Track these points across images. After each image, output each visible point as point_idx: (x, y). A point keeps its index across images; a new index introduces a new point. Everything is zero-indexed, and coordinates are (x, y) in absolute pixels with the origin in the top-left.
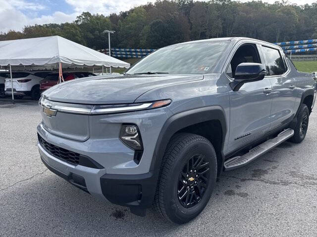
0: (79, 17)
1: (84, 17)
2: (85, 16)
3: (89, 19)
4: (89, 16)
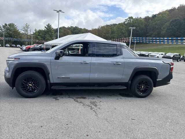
0: (126, 20)
2: (129, 19)
3: (132, 20)
4: (132, 19)
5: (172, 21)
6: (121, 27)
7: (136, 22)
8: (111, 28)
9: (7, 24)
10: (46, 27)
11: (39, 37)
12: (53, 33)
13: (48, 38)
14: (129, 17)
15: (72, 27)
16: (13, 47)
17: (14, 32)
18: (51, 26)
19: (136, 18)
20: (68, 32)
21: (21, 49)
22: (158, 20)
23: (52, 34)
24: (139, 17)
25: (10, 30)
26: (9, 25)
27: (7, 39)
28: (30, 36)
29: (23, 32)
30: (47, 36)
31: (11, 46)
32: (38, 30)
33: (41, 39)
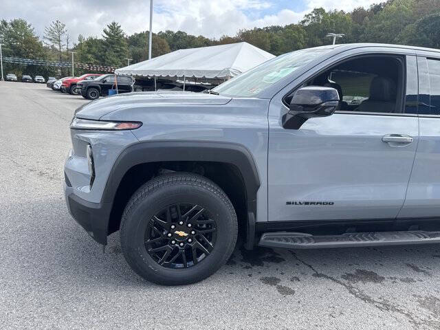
0: (306, 16)
1: (314, 15)
2: (316, 14)
3: (321, 17)
4: (322, 14)
5: (424, 22)
6: (295, 34)
7: (331, 23)
8: (270, 37)
9: (8, 21)
10: (108, 30)
11: (89, 56)
12: (123, 46)
13: (112, 59)
14: (315, 9)
15: (169, 32)
16: (25, 81)
17: (26, 42)
18: (121, 28)
19: (330, 12)
20: (163, 44)
21: (51, 86)
22: (387, 19)
23: (122, 50)
24: (339, 10)
25: (16, 38)
26: (12, 24)
27: (10, 60)
28: (68, 52)
29: (50, 43)
30: (111, 55)
31: (20, 80)
32: (86, 38)
33: (95, 63)
